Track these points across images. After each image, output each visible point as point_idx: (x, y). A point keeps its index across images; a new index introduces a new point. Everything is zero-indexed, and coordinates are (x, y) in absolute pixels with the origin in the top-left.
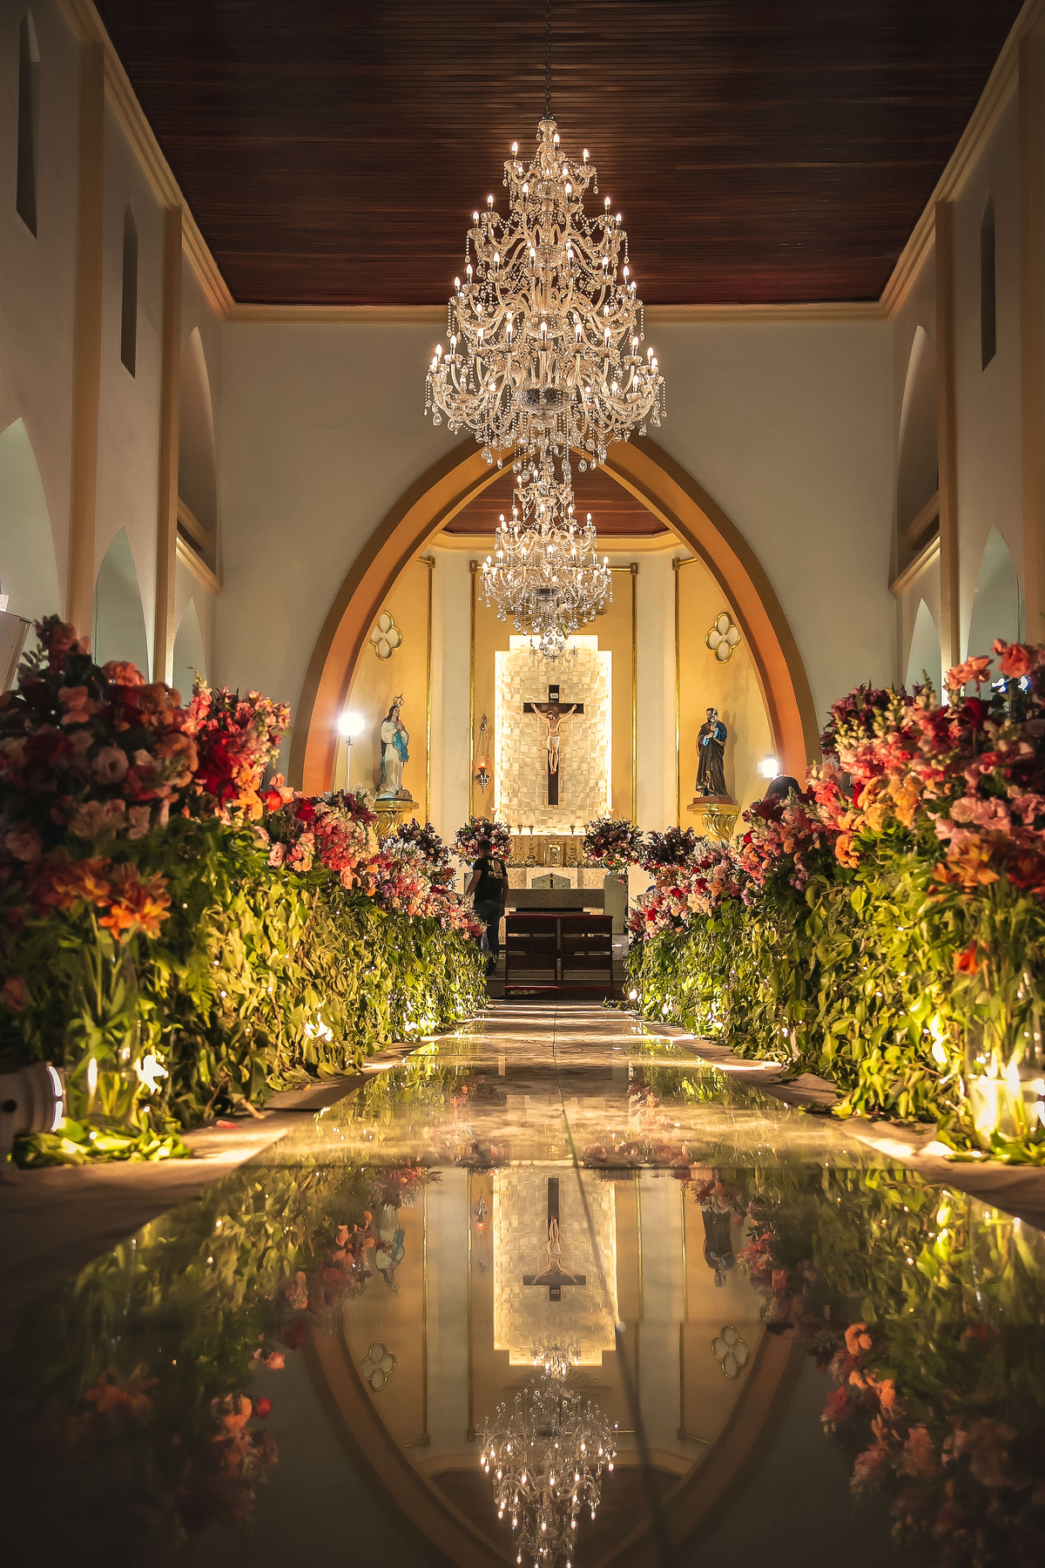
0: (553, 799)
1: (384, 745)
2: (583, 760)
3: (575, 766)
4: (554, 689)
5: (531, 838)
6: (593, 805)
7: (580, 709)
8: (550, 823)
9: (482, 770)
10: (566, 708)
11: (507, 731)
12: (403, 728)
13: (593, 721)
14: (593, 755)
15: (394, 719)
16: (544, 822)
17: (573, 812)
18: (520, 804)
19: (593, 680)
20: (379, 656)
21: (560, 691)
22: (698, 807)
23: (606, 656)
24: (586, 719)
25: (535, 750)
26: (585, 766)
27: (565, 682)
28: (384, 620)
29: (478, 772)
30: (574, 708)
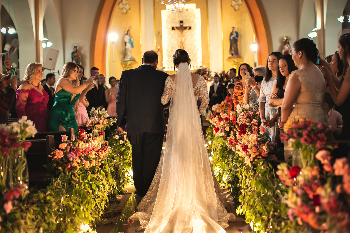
1: (126, 43)
2: (192, 45)
3: (189, 47)
4: (181, 22)
7: (190, 28)
9: (159, 50)
10: (186, 28)
11: (167, 36)
12: (132, 37)
13: (195, 32)
14: (195, 43)
15: (128, 34)
19: (194, 18)
20: (123, 13)
21: (183, 22)
22: (230, 60)
23: (199, 10)
25: (176, 42)
26: (192, 47)
27: (185, 19)
28: (124, 1)
29: (157, 50)
30: (188, 28)
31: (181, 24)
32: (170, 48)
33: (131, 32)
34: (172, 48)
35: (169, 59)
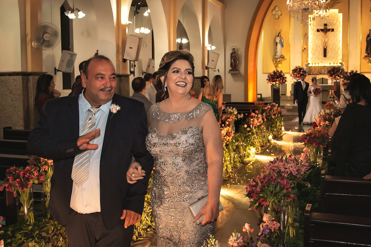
0: (325, 55)
1: (277, 43)
2: (334, 44)
3: (331, 46)
4: (326, 25)
5: (319, 67)
6: (336, 57)
7: (333, 30)
8: (324, 62)
9: (305, 48)
10: (329, 30)
11: (312, 37)
12: (282, 38)
13: (337, 33)
14: (337, 43)
15: (279, 36)
16: (322, 62)
17: (331, 59)
18: (316, 57)
19: (337, 21)
20: (275, 19)
21: (327, 25)
22: (366, 58)
23: (341, 15)
24: (335, 33)
25: (320, 42)
26: (334, 46)
27: (329, 23)
28: (277, 9)
29: (304, 49)
30: (331, 30)
31: (325, 27)
32: (315, 47)
34: (316, 47)
35: (313, 56)
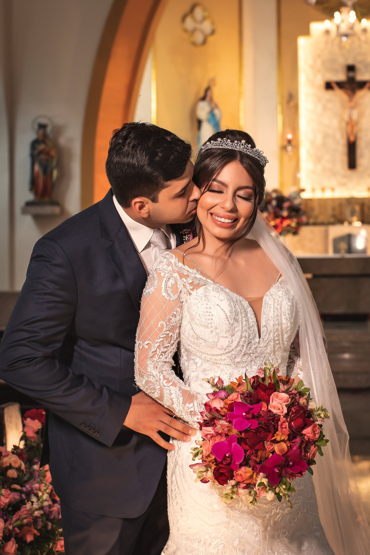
0: (352, 164)
1: (200, 122)
4: (351, 68)
5: (333, 200)
8: (349, 186)
9: (289, 142)
10: (362, 85)
11: (311, 108)
12: (217, 106)
15: (208, 98)
16: (344, 185)
18: (323, 170)
20: (194, 44)
21: (357, 70)
25: (335, 122)
27: (361, 62)
28: (199, 13)
29: (285, 143)
30: (368, 85)
31: (351, 74)
32: (319, 138)
33: (216, 93)
34: (323, 138)
35: (315, 167)
